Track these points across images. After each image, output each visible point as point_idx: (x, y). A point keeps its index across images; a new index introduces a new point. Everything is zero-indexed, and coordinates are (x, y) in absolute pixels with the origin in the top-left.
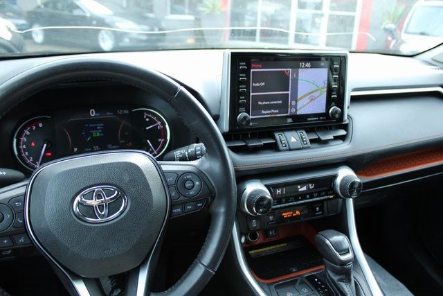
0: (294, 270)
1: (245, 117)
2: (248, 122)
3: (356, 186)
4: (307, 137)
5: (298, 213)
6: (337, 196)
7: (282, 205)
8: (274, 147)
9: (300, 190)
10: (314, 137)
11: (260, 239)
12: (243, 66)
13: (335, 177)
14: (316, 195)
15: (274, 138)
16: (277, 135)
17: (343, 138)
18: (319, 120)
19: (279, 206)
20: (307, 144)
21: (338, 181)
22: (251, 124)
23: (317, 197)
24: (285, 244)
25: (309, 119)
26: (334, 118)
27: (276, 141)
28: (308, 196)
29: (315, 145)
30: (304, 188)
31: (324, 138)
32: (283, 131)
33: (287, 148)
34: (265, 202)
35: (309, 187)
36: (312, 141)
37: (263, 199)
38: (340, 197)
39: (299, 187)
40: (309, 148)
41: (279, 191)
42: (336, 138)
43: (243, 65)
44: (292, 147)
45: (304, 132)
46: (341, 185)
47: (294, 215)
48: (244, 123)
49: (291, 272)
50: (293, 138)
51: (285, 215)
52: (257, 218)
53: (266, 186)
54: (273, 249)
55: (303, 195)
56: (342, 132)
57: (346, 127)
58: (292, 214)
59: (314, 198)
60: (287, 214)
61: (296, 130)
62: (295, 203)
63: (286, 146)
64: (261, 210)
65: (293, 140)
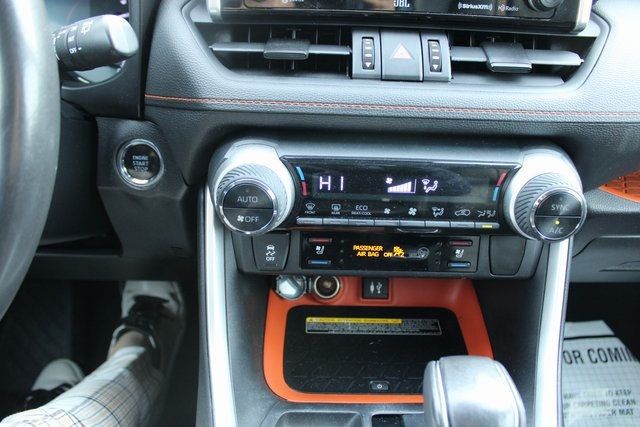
0: (380, 387)
3: (564, 208)
4: (444, 51)
5: (398, 251)
6: (506, 229)
7: (326, 220)
8: (340, 67)
9: (391, 190)
10: (473, 56)
13: (511, 172)
14: (438, 211)
15: (348, 43)
16: (357, 38)
17: (566, 73)
18: (496, 12)
20: (440, 70)
21: (515, 187)
23: (439, 218)
24: (400, 321)
25: (460, 6)
26: (545, 11)
27: (352, 53)
30: (406, 188)
31: (498, 62)
32: (380, 30)
33: (376, 71)
35: (420, 186)
36: (459, 68)
38: (515, 233)
39: (389, 181)
40: (445, 81)
41: (325, 182)
44: (388, 73)
45: (444, 41)
46: (517, 202)
47: (389, 254)
50: (402, 50)
51: (363, 250)
53: (284, 161)
55: (400, 205)
58: (381, 253)
59: (432, 218)
60: (366, 248)
61: (420, 32)
62: (370, 222)
63: (373, 67)
64: (241, 219)
65: (401, 54)
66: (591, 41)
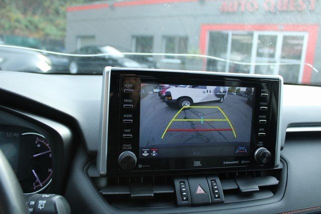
1: (129, 158)
10: (231, 186)
16: (177, 183)
18: (240, 164)
20: (219, 197)
22: (141, 166)
25: (224, 163)
26: (261, 162)
29: (232, 199)
31: (244, 189)
32: (187, 177)
33: (189, 202)
36: (227, 193)
40: (221, 203)
42: (263, 189)
43: (130, 88)
44: (195, 202)
45: (218, 180)
50: (200, 188)
56: (273, 181)
57: (278, 174)
61: (206, 176)
63: (187, 200)
65: (200, 191)
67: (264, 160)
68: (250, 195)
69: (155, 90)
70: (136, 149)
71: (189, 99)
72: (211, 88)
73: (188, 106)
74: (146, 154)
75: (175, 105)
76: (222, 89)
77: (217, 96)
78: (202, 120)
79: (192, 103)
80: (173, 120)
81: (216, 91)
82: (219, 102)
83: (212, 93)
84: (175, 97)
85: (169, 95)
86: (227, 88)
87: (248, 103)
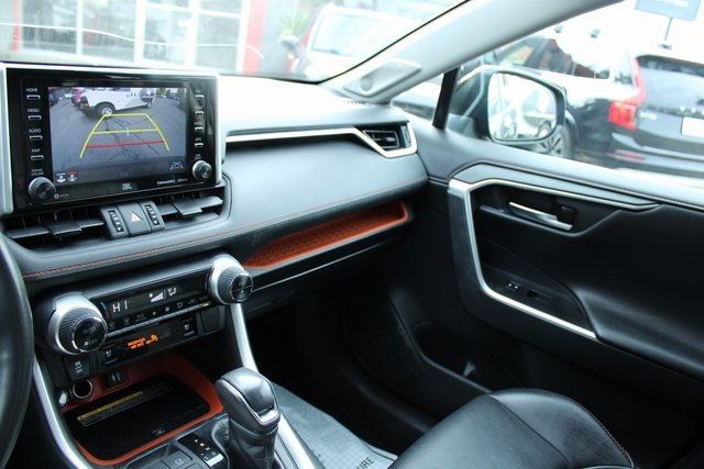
0: (160, 432)
1: (44, 185)
2: (50, 194)
3: (243, 283)
4: (158, 212)
5: (154, 337)
6: (215, 303)
7: (124, 330)
8: (103, 234)
9: (153, 300)
10: (170, 211)
11: (95, 391)
12: (32, 93)
13: (209, 272)
14: (180, 305)
15: (101, 218)
16: (106, 213)
17: (217, 210)
18: (177, 183)
19: (119, 332)
20: (158, 223)
21: (215, 278)
22: (57, 196)
23: (182, 308)
24: (141, 393)
25: (158, 183)
26: (201, 179)
27: (105, 223)
28: (167, 309)
29: (173, 225)
30: (160, 297)
31: (186, 212)
32: (116, 205)
33: (125, 233)
34: (93, 329)
35: (168, 293)
36: (167, 218)
37: (88, 323)
38: (221, 304)
39: (151, 295)
40: (162, 230)
41: (116, 307)
42: (207, 211)
43: (34, 93)
44: (133, 231)
45: (153, 205)
46: (219, 287)
47: (148, 342)
48: (43, 195)
49: (154, 437)
50: (134, 215)
51: (133, 345)
52: (82, 357)
53: (92, 300)
54: (120, 405)
55: (160, 309)
56: (216, 201)
57: (220, 193)
58: (145, 342)
59: (178, 310)
60: (135, 342)
61: (139, 202)
62: (147, 322)
63: (122, 230)
64: (86, 344)
65: (135, 218)
66: (223, 188)
67: (205, 176)
68: (190, 219)
69: (67, 96)
70: (50, 175)
71: (110, 105)
72: (136, 91)
73: (110, 114)
74: (61, 180)
75: (93, 114)
76: (149, 91)
77: (144, 100)
78: (128, 131)
79: (115, 111)
80: (93, 133)
81: (142, 94)
82: (146, 107)
83: (138, 97)
84: (92, 103)
85: (84, 101)
86: (155, 90)
87: (180, 107)
